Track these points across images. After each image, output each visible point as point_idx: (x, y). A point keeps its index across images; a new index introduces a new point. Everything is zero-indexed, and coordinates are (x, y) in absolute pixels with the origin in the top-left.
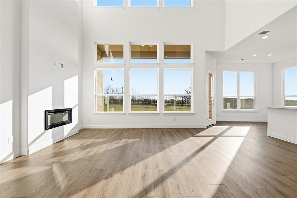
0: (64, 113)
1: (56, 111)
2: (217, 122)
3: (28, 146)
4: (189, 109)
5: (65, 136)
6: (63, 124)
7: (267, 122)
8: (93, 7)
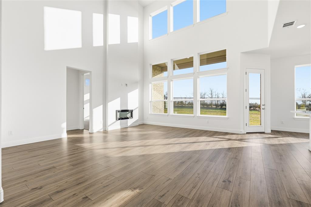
0: (128, 112)
1: (123, 111)
2: (272, 131)
3: (108, 126)
4: (225, 112)
5: (128, 126)
6: (128, 118)
7: (309, 134)
8: (149, 40)
